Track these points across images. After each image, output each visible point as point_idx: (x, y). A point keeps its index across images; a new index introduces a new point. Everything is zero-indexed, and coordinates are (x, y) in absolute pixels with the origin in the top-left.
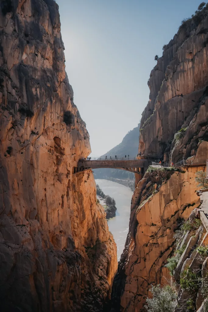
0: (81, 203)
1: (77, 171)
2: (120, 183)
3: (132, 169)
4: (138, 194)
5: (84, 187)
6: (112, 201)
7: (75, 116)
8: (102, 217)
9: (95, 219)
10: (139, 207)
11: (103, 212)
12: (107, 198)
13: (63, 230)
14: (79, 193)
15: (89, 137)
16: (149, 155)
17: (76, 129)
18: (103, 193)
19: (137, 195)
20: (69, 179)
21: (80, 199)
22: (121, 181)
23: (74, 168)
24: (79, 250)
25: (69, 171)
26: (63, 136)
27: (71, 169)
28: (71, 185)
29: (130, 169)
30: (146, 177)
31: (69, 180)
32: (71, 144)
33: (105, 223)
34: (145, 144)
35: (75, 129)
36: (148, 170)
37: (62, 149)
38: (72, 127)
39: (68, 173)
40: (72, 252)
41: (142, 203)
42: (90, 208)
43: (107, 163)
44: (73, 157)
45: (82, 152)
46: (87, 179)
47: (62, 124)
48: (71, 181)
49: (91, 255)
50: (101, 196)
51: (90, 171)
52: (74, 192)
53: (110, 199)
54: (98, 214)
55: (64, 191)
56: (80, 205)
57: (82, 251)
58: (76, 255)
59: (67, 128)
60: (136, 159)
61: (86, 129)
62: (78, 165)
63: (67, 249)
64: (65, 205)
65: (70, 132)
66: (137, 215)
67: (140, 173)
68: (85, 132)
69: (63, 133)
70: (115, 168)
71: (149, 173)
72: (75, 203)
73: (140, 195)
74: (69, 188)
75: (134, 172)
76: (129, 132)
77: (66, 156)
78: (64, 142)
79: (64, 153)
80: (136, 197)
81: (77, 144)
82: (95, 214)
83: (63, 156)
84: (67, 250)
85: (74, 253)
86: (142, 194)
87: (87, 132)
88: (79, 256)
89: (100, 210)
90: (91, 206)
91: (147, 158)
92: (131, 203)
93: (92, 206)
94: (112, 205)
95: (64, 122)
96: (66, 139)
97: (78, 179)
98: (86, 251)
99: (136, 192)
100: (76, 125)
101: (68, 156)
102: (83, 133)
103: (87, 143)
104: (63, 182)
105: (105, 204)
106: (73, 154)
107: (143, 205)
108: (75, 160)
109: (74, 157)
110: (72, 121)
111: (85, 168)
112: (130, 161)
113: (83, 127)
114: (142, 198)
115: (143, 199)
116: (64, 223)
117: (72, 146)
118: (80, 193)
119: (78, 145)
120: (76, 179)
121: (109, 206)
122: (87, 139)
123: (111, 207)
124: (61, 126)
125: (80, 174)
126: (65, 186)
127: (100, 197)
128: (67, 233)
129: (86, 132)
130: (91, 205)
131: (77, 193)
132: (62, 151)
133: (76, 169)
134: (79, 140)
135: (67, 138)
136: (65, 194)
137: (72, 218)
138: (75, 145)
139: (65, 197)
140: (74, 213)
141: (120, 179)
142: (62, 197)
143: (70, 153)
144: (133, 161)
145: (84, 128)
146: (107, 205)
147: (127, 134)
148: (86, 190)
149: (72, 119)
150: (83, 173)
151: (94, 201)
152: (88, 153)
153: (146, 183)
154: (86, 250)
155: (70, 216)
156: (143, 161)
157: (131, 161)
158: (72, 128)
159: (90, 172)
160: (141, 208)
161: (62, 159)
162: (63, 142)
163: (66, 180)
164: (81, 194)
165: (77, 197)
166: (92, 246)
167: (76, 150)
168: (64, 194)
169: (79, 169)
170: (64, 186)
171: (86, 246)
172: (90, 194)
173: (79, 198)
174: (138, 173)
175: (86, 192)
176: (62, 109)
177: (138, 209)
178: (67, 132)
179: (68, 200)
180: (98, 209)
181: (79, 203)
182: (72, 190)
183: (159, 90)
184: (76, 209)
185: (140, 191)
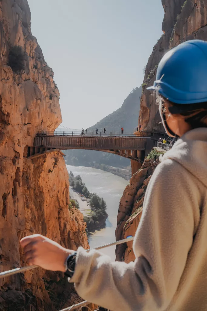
0: (40, 207)
1: (34, 154)
2: (116, 174)
3: (126, 152)
4: (130, 196)
5: (47, 181)
6: (100, 203)
7: (33, 58)
8: (79, 230)
9: (66, 234)
10: (129, 219)
11: (80, 223)
12: (92, 197)
13: (4, 254)
14: (37, 191)
15: (58, 95)
16: (156, 128)
17: (31, 79)
18: (86, 190)
19: (129, 198)
20: (17, 166)
21: (38, 200)
22: (118, 170)
23: (28, 148)
24: (34, 287)
25: (19, 153)
26: (7, 92)
27: (21, 150)
28: (21, 177)
29: (123, 152)
30: (144, 167)
31: (18, 169)
32: (22, 106)
33: (83, 239)
34: (149, 111)
35: (29, 79)
36: (149, 155)
37: (5, 114)
38: (24, 76)
39: (15, 157)
40: (19, 292)
41: (135, 213)
42: (57, 215)
43: (83, 141)
44: (25, 128)
45: (42, 121)
46: (54, 167)
47: (4, 69)
48: (21, 170)
49: (56, 293)
50: (84, 194)
51: (60, 154)
52: (26, 188)
53: (97, 200)
54: (72, 225)
55: (7, 188)
56: (37, 210)
57: (40, 288)
58: (26, 296)
59: (14, 78)
60: (132, 136)
61: (54, 82)
62: (34, 143)
63: (10, 286)
64: (8, 212)
65: (20, 85)
66: (126, 233)
67: (139, 160)
68: (50, 87)
69: (7, 85)
70: (98, 150)
71: (150, 161)
72: (28, 207)
73: (134, 197)
74: (17, 183)
75: (129, 157)
76: (134, 91)
77: (13, 126)
78: (8, 102)
79: (8, 121)
80: (127, 202)
81: (33, 106)
82: (65, 226)
83: (7, 127)
84: (9, 289)
85: (23, 293)
86: (136, 196)
87: (56, 87)
88: (31, 297)
89: (76, 218)
90: (59, 213)
91: (152, 135)
92: (119, 211)
93: (61, 212)
94: (100, 210)
95: (9, 67)
96: (13, 96)
97: (34, 166)
98: (47, 288)
99: (128, 193)
100: (33, 74)
101: (16, 127)
102: (47, 88)
103: (54, 105)
104: (5, 172)
105: (89, 207)
106: (25, 124)
107: (136, 215)
108: (28, 134)
109: (28, 129)
110: (25, 65)
111: (46, 149)
112: (122, 138)
113: (47, 78)
114: (135, 204)
115: (137, 205)
116: (5, 242)
117: (24, 109)
118: (39, 190)
119: (35, 108)
120: (32, 166)
121: (95, 211)
122: (55, 98)
123: (99, 213)
124: (3, 72)
125: (38, 158)
126: (9, 178)
127: (82, 196)
128: (11, 259)
129: (53, 86)
130: (60, 210)
131: (32, 191)
132: (5, 118)
133: (31, 150)
134: (37, 100)
135: (15, 95)
136: (9, 193)
137: (21, 233)
138: (29, 108)
139: (10, 197)
140: (27, 224)
141: (116, 167)
142: (4, 197)
143: (21, 121)
144: (128, 138)
145: (49, 80)
146: (92, 210)
147: (130, 93)
148: (51, 185)
149: (25, 62)
150: (45, 157)
151: (65, 205)
152: (57, 122)
153: (145, 177)
154: (48, 286)
155: (17, 229)
156: (145, 139)
157: (124, 138)
158: (24, 78)
159: (58, 154)
160: (133, 221)
161: (5, 131)
162: (6, 102)
163: (13, 168)
164: (41, 192)
165: (33, 197)
166: (59, 279)
167: (31, 117)
168: (6, 192)
169: (36, 150)
170: (7, 178)
171: (49, 279)
172: (59, 191)
173: (36, 198)
174: (135, 160)
175: (52, 189)
176: (4, 41)
177: (127, 222)
178: (14, 84)
179: (15, 202)
180: (72, 217)
181: (36, 207)
182: (23, 185)
183: (180, 13)
184: (30, 218)
185: (134, 190)
